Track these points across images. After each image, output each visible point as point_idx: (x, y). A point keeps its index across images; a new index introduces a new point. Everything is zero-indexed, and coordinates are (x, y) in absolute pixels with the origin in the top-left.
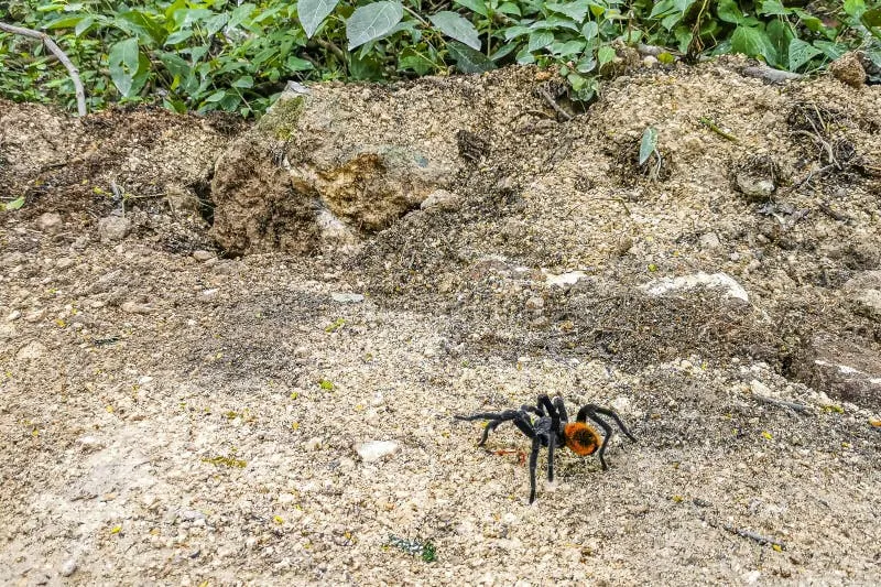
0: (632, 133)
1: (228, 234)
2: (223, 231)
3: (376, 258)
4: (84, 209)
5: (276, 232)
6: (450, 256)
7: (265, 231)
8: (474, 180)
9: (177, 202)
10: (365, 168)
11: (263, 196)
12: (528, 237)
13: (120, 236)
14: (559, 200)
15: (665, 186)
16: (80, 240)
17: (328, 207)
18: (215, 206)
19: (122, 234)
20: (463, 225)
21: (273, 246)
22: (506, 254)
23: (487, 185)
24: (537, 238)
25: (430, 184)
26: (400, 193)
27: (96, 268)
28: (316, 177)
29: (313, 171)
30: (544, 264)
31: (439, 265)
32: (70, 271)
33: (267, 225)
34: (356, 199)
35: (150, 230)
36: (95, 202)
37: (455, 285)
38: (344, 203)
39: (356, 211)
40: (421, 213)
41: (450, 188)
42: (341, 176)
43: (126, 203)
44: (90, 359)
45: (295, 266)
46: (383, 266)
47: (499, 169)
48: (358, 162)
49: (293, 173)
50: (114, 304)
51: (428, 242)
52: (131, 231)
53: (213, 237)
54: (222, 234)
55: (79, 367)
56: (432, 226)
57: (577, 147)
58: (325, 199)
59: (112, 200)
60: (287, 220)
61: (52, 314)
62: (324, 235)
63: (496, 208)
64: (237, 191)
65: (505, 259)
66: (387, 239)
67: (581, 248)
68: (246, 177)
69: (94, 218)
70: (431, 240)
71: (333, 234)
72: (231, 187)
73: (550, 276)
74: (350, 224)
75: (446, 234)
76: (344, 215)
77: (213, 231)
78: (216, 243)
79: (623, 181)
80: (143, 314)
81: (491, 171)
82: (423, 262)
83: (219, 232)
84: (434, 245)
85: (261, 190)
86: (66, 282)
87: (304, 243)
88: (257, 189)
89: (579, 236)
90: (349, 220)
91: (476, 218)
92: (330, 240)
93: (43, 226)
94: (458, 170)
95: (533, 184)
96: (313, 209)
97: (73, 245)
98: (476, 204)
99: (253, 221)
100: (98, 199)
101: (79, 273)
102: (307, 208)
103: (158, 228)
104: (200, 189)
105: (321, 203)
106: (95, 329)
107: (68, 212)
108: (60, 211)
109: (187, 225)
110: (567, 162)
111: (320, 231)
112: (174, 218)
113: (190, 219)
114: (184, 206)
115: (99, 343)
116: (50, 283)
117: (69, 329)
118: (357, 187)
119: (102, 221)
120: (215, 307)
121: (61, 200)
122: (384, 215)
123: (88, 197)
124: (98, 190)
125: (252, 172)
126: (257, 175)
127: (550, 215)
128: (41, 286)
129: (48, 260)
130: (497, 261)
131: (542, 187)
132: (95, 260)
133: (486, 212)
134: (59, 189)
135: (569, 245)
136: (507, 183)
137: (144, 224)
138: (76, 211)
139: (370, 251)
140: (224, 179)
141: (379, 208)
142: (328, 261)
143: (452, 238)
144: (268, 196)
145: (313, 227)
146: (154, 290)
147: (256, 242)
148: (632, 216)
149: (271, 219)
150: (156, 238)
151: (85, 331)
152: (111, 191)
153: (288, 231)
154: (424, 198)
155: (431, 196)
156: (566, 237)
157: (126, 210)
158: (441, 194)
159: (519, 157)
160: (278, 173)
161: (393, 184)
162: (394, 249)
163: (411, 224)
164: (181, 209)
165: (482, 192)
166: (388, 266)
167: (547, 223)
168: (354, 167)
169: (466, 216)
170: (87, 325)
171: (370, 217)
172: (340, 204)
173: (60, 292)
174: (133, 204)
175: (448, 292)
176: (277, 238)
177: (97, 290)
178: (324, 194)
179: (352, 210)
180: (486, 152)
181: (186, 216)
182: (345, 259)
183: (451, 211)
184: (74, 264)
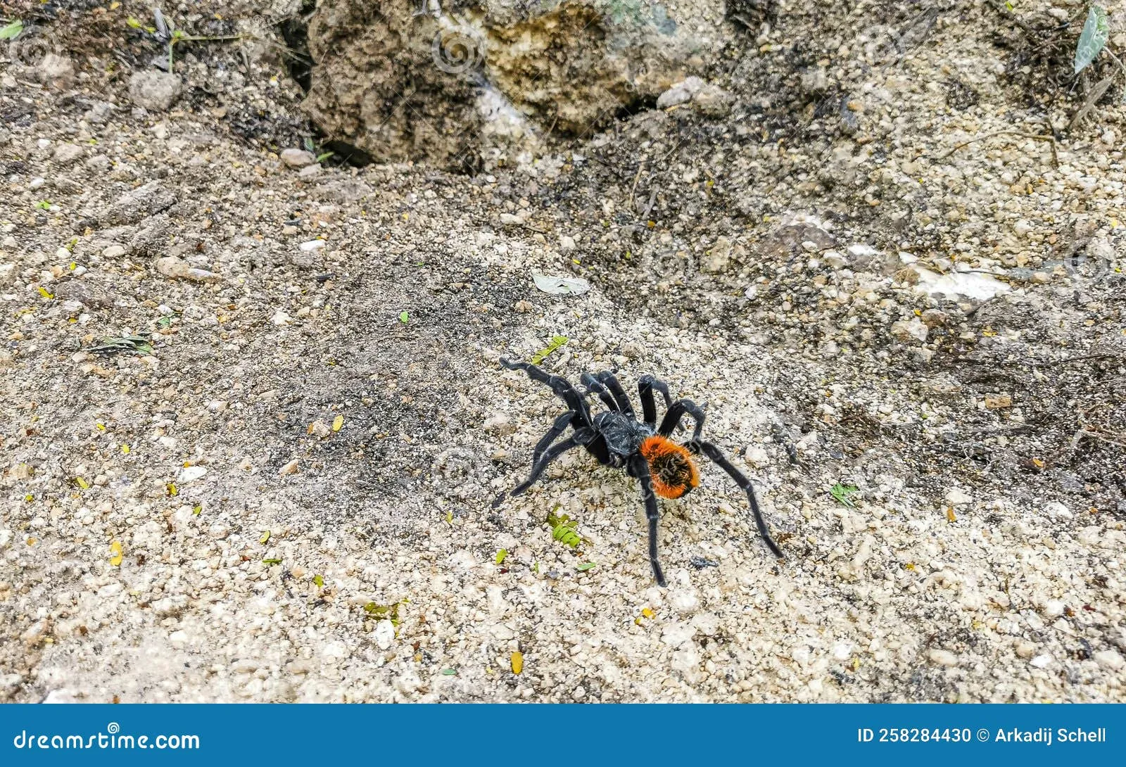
0: (1057, 12)
1: (331, 110)
2: (323, 106)
3: (588, 192)
4: (111, 52)
5: (409, 116)
6: (719, 204)
7: (390, 111)
8: (749, 65)
9: (253, 51)
10: (568, 28)
11: (390, 55)
12: (872, 189)
13: (164, 106)
14: (924, 124)
15: (1106, 114)
16: (99, 107)
17: (498, 85)
18: (314, 64)
19: (166, 101)
20: (736, 147)
21: (401, 138)
22: (829, 215)
23: (776, 77)
24: (889, 194)
25: (675, 65)
26: (625, 76)
27: (120, 167)
28: (483, 33)
29: (478, 22)
30: (906, 245)
31: (699, 217)
32: (77, 168)
33: (394, 103)
34: (548, 77)
35: (210, 95)
36: (128, 41)
37: (736, 263)
38: (527, 83)
39: (547, 98)
40: (662, 116)
41: (708, 74)
42: (526, 36)
43: (175, 47)
44: (87, 398)
45: (450, 192)
46: (598, 207)
47: (795, 50)
48: (561, 17)
49: (445, 21)
50: (144, 253)
51: (677, 172)
52: (180, 98)
53: (308, 113)
54: (322, 111)
55: (65, 412)
56: (685, 143)
57: (944, 26)
58: (494, 71)
59: (154, 40)
60: (427, 99)
61: (30, 271)
62: (488, 130)
63: (794, 122)
64: (351, 43)
65: (828, 225)
66: (604, 158)
67: (976, 223)
68: (366, 21)
69: (125, 67)
70: (682, 167)
71: (503, 131)
72: (342, 36)
73: (925, 275)
74: (531, 117)
75: (707, 159)
76: (524, 102)
77: (308, 104)
78: (312, 123)
79: (1026, 96)
80: (193, 282)
81: (781, 52)
82: (670, 208)
83: (318, 106)
84: (688, 177)
85: (390, 44)
86: (68, 191)
87: (453, 141)
88: (382, 42)
89: (971, 200)
90: (531, 111)
91: (760, 135)
92: (496, 139)
93: (44, 76)
94: (722, 46)
95: (867, 86)
96: (471, 85)
97: (88, 114)
98: (757, 109)
99: (372, 95)
100: (133, 37)
101: (91, 173)
102: (461, 83)
103: (224, 93)
104: (291, 31)
105: (485, 77)
106: (104, 313)
107: (85, 55)
108: (72, 52)
109: (268, 92)
110: (926, 52)
111: (481, 123)
112: (249, 78)
113: (273, 82)
114: (265, 59)
115: (108, 353)
116: (42, 189)
117: (55, 311)
118: (552, 58)
119: (137, 77)
120: (322, 280)
121: (76, 33)
122: (591, 110)
123: (117, 31)
124: (133, 22)
125: (377, 14)
126: (383, 20)
127: (910, 152)
128: (27, 194)
129: (43, 143)
130: (815, 229)
131: (886, 94)
132: (118, 149)
133: (776, 126)
134: (74, 15)
135: (953, 214)
136: (817, 78)
137: (202, 85)
138: (98, 53)
139: (576, 179)
140: (332, 21)
141: (586, 97)
142: (506, 190)
143: (719, 169)
144: (400, 56)
145: (469, 116)
146: (214, 227)
147: (376, 128)
148: (1061, 168)
149: (401, 94)
150: (220, 112)
151: (84, 318)
152: (153, 23)
153: (427, 115)
154: (664, 89)
155: (677, 86)
156: (948, 198)
157: (176, 59)
158: (694, 83)
159: (829, 30)
160: (419, 20)
161: (615, 60)
162: (618, 177)
163: (645, 134)
164: (259, 63)
165: (765, 88)
166: (608, 207)
167: (908, 167)
168: (551, 25)
169: (742, 130)
170: (90, 304)
171: (569, 111)
172: (518, 83)
173: (55, 208)
174: (187, 49)
175: (719, 273)
176: (409, 125)
177: (116, 219)
178: (494, 63)
179: (539, 95)
180: (770, 17)
181: (267, 76)
182: (533, 187)
183: (715, 118)
184: (85, 156)
